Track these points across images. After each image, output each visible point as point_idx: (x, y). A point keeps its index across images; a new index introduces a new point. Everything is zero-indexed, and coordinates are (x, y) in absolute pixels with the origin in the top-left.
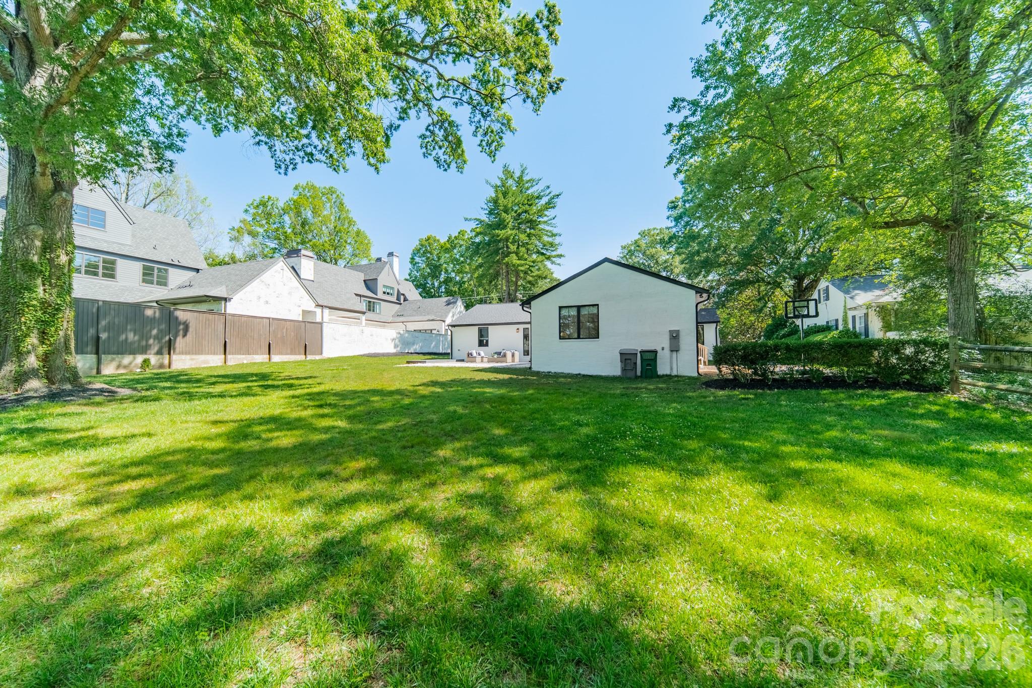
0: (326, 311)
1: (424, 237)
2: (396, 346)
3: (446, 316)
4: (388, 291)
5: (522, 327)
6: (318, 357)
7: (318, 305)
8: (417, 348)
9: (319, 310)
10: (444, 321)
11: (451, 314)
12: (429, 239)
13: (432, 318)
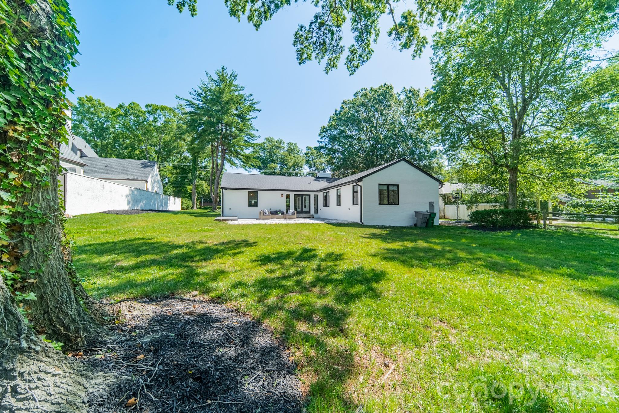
2: (129, 203)
3: (148, 178)
5: (285, 193)
8: (142, 205)
10: (146, 181)
11: (151, 176)
12: (90, 100)
13: (131, 178)
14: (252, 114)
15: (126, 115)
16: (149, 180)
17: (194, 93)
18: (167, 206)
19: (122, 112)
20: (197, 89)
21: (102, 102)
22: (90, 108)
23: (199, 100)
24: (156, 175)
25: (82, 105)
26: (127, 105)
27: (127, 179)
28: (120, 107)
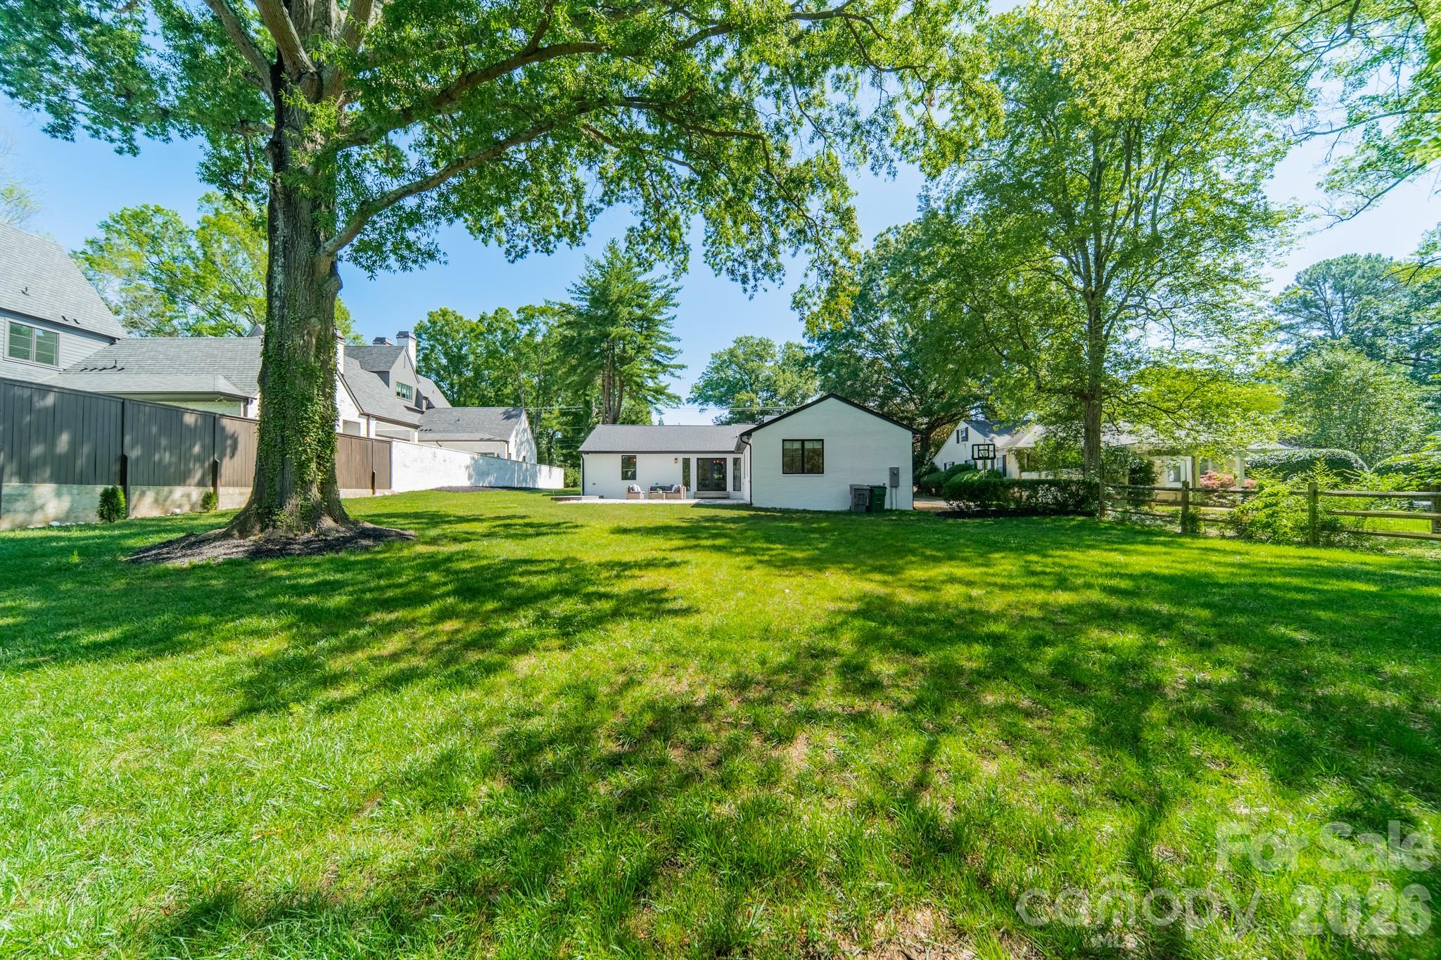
0: (373, 423)
1: (435, 309)
2: (470, 477)
3: (509, 436)
4: (404, 391)
5: (681, 457)
6: (387, 492)
7: (363, 414)
8: (491, 480)
9: (363, 421)
10: (507, 442)
11: (514, 433)
12: (444, 314)
13: (486, 437)
14: (668, 312)
15: (490, 331)
16: (512, 440)
17: (574, 289)
18: (535, 481)
19: (483, 328)
20: (579, 282)
21: (459, 314)
22: (443, 326)
23: (581, 299)
24: (525, 430)
25: (434, 323)
26: (491, 314)
27: (481, 440)
28: (482, 319)
